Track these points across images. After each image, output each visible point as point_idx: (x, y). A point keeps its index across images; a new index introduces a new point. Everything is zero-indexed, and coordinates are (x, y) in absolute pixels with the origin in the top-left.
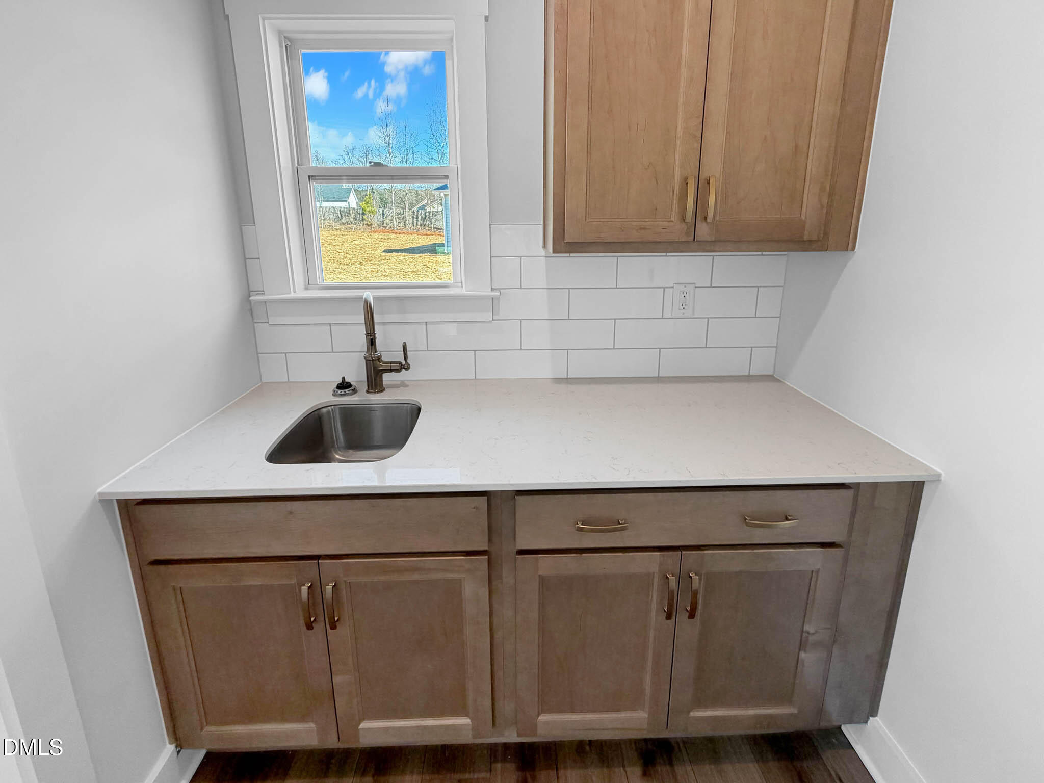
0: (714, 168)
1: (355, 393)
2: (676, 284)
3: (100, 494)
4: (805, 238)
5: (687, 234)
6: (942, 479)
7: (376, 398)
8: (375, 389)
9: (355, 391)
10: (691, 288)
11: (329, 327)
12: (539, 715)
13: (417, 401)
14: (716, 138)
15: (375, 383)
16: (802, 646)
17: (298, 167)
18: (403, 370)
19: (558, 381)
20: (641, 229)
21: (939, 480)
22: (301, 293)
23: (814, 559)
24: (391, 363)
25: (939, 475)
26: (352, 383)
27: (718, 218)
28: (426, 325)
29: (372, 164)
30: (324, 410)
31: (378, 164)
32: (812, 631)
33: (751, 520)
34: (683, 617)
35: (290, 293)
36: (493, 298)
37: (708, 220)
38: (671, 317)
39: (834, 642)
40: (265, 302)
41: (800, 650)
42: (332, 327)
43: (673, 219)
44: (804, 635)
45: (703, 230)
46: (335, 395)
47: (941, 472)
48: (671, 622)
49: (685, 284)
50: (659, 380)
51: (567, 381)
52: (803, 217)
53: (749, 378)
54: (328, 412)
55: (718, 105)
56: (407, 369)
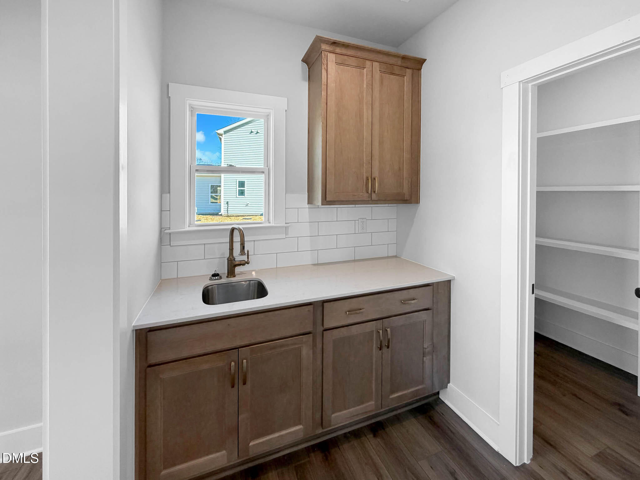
0: (376, 174)
1: (222, 278)
2: (360, 219)
3: (134, 326)
4: (406, 199)
5: (369, 197)
6: (455, 278)
7: (233, 279)
8: (231, 275)
9: (221, 278)
10: (365, 220)
11: (204, 246)
12: (332, 415)
13: (258, 279)
14: (376, 163)
15: (231, 273)
16: (424, 355)
17: (191, 165)
18: (246, 264)
19: (314, 265)
20: (354, 196)
21: (454, 279)
22: (187, 229)
23: (424, 315)
24: (241, 261)
25: (454, 277)
26: (220, 274)
27: (378, 192)
28: (254, 242)
29: (229, 165)
30: (210, 287)
31: (231, 165)
32: (426, 347)
33: (404, 302)
34: (385, 349)
35: (185, 229)
36: (286, 227)
37: (376, 192)
38: (358, 233)
39: (433, 351)
40: (170, 234)
41: (423, 357)
42: (206, 245)
43: (364, 192)
44: (424, 349)
45: (374, 196)
46: (211, 279)
47: (455, 276)
48: (380, 352)
49: (363, 218)
50: (355, 261)
51: (318, 264)
52: (404, 191)
53: (388, 257)
54: (212, 288)
55: (376, 153)
56: (248, 263)
